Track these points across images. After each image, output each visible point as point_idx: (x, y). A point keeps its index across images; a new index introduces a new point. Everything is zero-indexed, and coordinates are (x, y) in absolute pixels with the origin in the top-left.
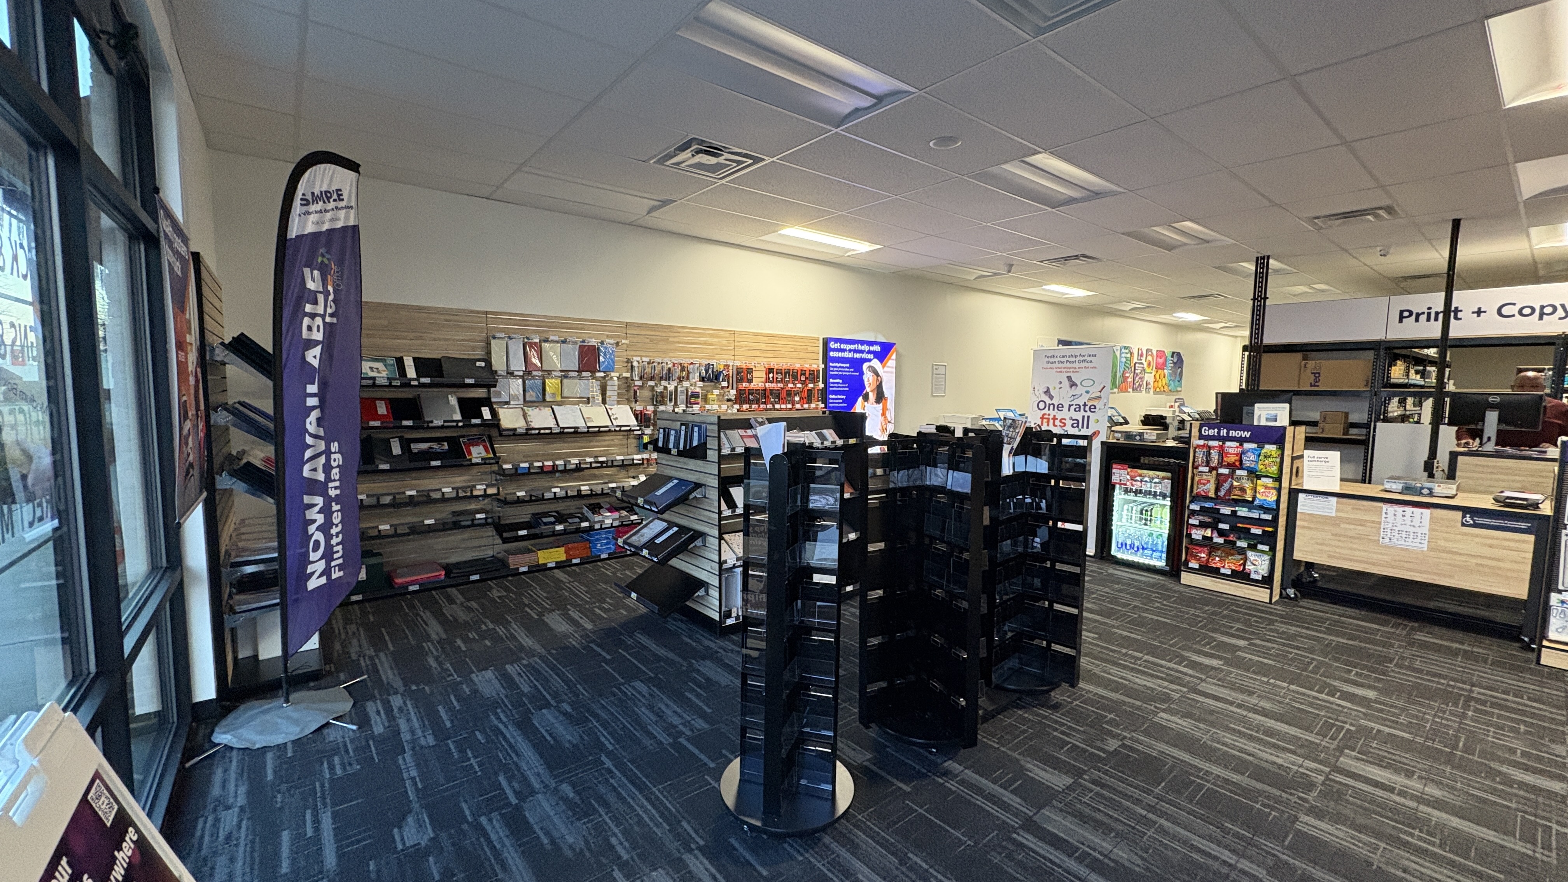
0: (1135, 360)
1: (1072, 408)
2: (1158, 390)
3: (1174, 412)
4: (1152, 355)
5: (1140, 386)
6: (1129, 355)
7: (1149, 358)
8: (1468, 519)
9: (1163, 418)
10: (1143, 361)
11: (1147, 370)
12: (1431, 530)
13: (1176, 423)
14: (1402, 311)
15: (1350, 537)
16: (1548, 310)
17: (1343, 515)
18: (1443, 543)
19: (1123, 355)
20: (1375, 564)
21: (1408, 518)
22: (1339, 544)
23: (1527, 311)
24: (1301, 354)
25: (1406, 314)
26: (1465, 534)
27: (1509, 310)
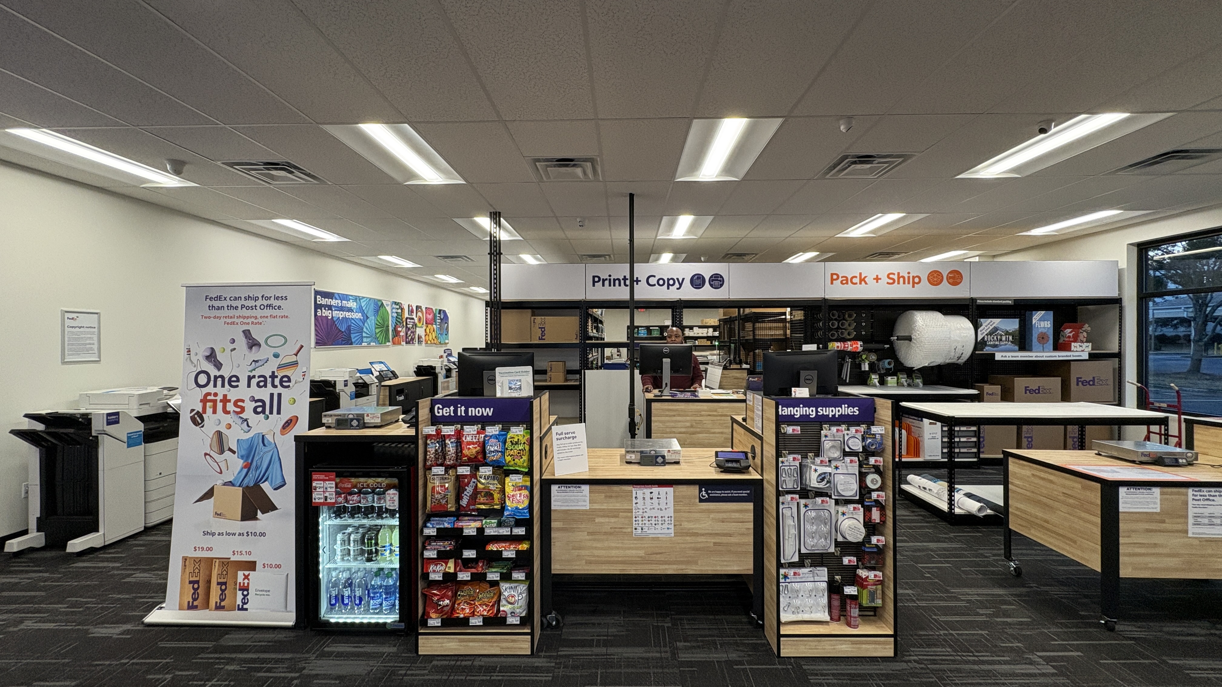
0: (406, 315)
1: (254, 382)
2: (429, 342)
3: (443, 362)
4: (422, 312)
5: (413, 339)
6: (399, 311)
7: (420, 314)
8: (704, 493)
9: (433, 368)
10: (414, 317)
11: (418, 325)
12: (675, 511)
13: (444, 372)
14: (594, 277)
15: (606, 533)
16: (671, 282)
17: (596, 506)
18: (686, 525)
19: (394, 310)
20: (632, 563)
21: (655, 500)
22: (595, 544)
23: (661, 282)
24: (530, 311)
25: (597, 279)
26: (702, 511)
27: (653, 281)
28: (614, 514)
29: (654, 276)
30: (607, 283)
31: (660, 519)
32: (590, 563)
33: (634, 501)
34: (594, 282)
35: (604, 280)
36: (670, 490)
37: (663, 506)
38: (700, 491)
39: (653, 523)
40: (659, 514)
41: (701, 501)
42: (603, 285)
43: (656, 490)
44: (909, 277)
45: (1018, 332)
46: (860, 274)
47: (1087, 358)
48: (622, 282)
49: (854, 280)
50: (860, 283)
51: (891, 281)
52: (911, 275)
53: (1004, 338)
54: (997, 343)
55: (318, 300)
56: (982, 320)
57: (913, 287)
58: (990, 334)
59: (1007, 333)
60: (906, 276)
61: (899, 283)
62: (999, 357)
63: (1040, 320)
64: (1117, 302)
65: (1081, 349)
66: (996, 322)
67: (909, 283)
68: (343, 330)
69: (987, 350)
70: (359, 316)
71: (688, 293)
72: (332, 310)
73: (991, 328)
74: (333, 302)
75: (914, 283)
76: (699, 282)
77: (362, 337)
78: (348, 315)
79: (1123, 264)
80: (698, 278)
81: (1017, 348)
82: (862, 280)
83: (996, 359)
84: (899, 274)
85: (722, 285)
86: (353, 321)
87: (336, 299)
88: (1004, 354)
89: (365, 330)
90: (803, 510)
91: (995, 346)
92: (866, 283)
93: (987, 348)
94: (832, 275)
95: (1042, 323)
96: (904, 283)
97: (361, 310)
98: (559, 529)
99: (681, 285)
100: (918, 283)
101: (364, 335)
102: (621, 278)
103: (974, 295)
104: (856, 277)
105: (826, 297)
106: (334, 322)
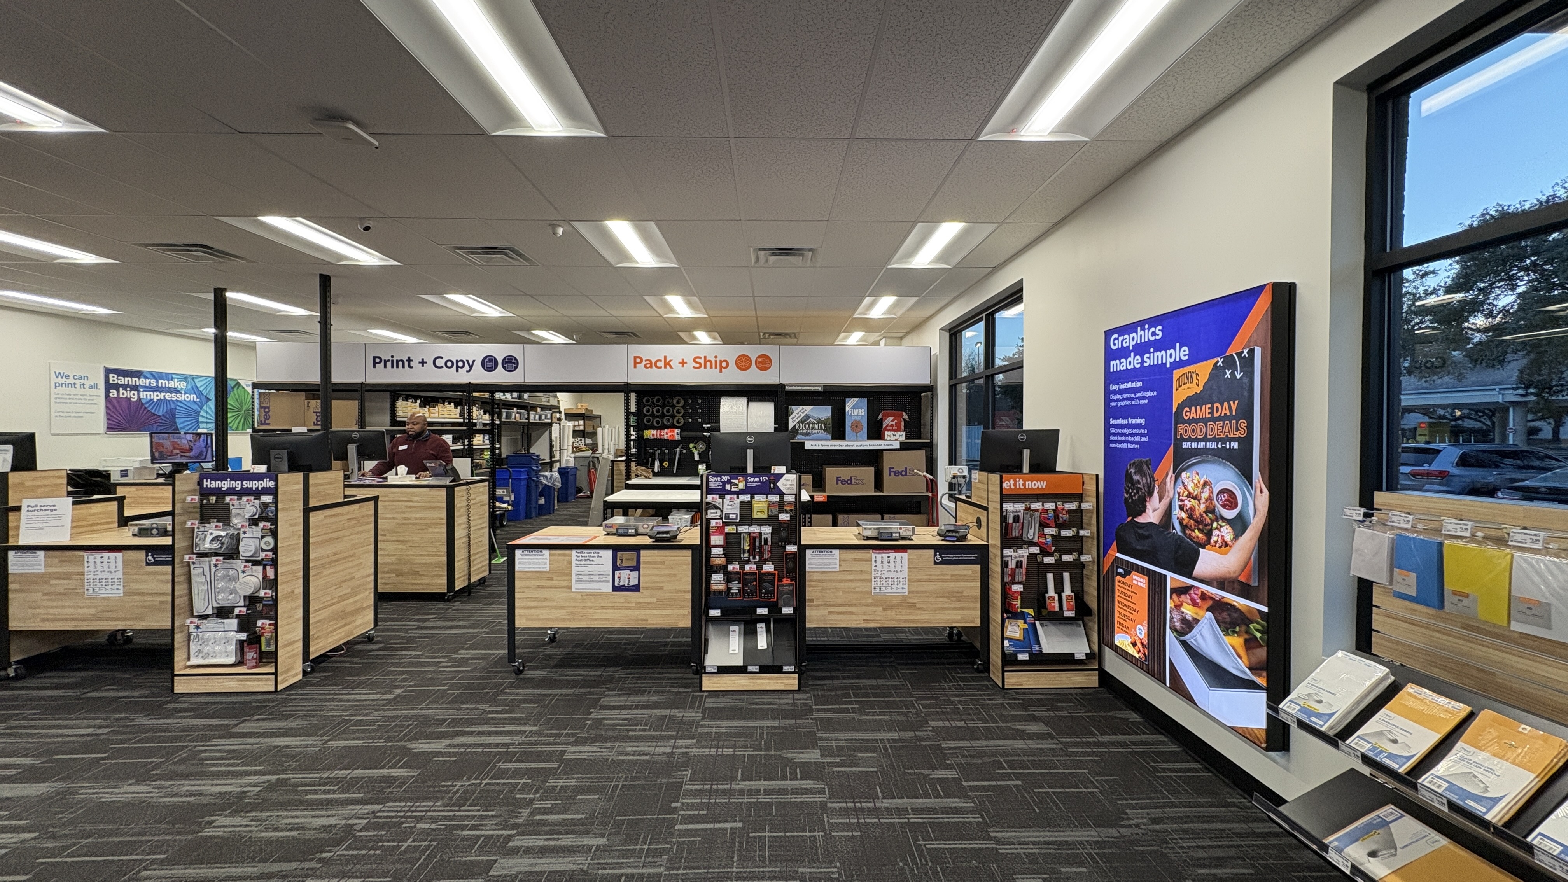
8: (150, 557)
12: (124, 574)
14: (375, 358)
15: (60, 594)
16: (460, 364)
17: (50, 570)
18: (135, 586)
20: (84, 620)
21: (105, 565)
22: (50, 604)
23: (449, 364)
24: (303, 393)
25: (378, 360)
26: (149, 573)
27: (440, 362)
28: (67, 576)
29: (442, 358)
30: (389, 364)
31: (110, 581)
32: (43, 620)
33: (86, 565)
34: (375, 363)
35: (386, 362)
36: (119, 555)
37: (113, 569)
38: (147, 555)
39: (104, 584)
40: (110, 576)
41: (148, 564)
42: (385, 367)
43: (106, 555)
44: (716, 361)
45: (830, 421)
46: (665, 357)
47: (898, 447)
48: (406, 363)
49: (659, 364)
50: (665, 367)
51: (698, 365)
52: (718, 360)
53: (816, 426)
54: (809, 431)
55: (111, 379)
56: (793, 407)
57: (721, 371)
58: (802, 421)
59: (819, 421)
60: (713, 360)
61: (705, 367)
62: (808, 446)
63: (854, 407)
64: (931, 389)
65: (895, 438)
66: (808, 409)
67: (716, 367)
68: (160, 414)
69: (799, 438)
70: (193, 397)
71: (479, 376)
72: (139, 391)
73: (803, 415)
74: (141, 382)
75: (721, 367)
76: (489, 364)
77: (198, 422)
78: (168, 396)
79: (935, 350)
80: (490, 360)
81: (829, 436)
82: (667, 364)
83: (806, 448)
84: (705, 357)
85: (516, 368)
86: (179, 404)
87: (146, 378)
88: (814, 443)
89: (202, 413)
90: (213, 569)
91: (807, 434)
92: (671, 367)
93: (799, 436)
94: (635, 358)
95: (856, 411)
96: (711, 367)
97: (195, 390)
98: (16, 591)
99: (471, 367)
100: (726, 368)
101: (201, 419)
102: (405, 359)
103: (783, 381)
104: (660, 360)
105: (630, 381)
106: (143, 404)
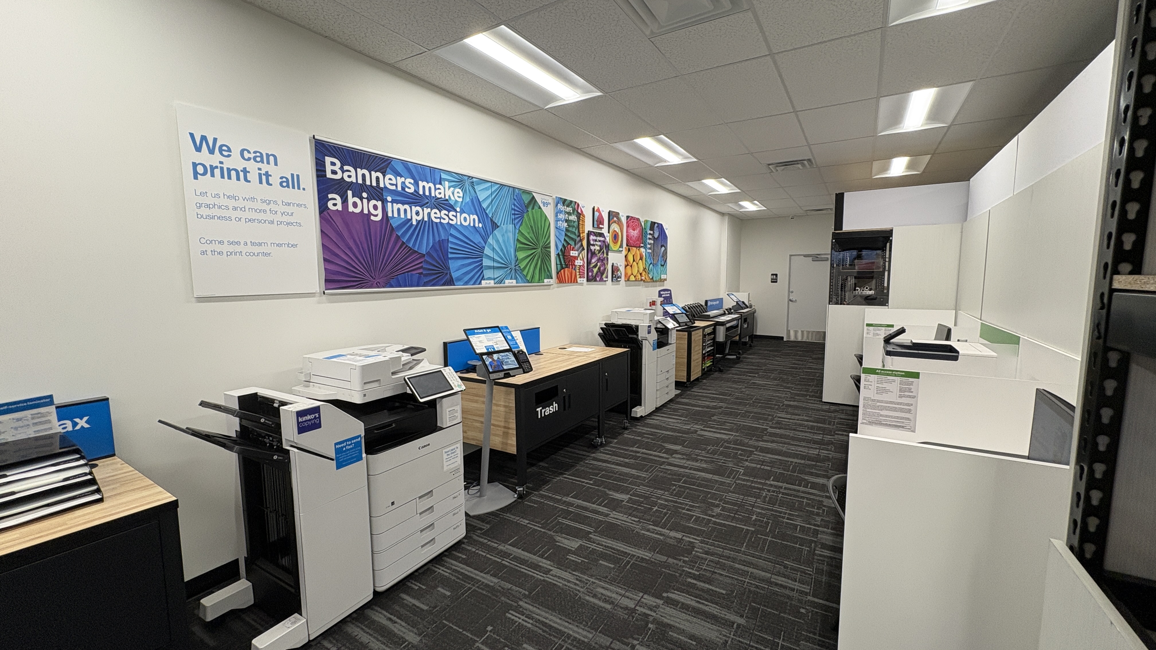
0: (588, 226)
2: (632, 278)
3: (652, 315)
4: (619, 222)
5: (601, 272)
6: (573, 218)
7: (615, 227)
9: (633, 330)
10: (605, 231)
11: (612, 245)
13: (654, 336)
19: (561, 216)
55: (329, 168)
68: (423, 251)
70: (471, 220)
72: (384, 202)
74: (388, 181)
77: (480, 267)
78: (436, 215)
86: (453, 232)
89: (487, 251)
97: (475, 207)
101: (486, 262)
